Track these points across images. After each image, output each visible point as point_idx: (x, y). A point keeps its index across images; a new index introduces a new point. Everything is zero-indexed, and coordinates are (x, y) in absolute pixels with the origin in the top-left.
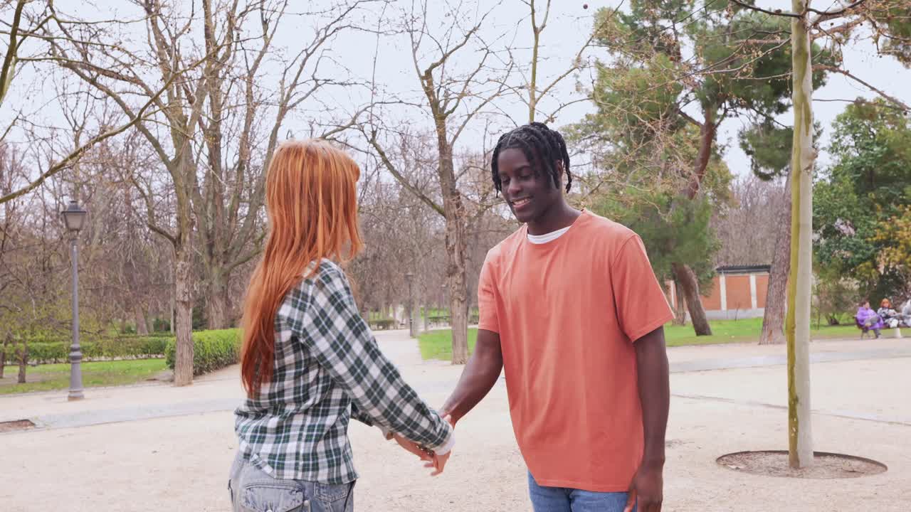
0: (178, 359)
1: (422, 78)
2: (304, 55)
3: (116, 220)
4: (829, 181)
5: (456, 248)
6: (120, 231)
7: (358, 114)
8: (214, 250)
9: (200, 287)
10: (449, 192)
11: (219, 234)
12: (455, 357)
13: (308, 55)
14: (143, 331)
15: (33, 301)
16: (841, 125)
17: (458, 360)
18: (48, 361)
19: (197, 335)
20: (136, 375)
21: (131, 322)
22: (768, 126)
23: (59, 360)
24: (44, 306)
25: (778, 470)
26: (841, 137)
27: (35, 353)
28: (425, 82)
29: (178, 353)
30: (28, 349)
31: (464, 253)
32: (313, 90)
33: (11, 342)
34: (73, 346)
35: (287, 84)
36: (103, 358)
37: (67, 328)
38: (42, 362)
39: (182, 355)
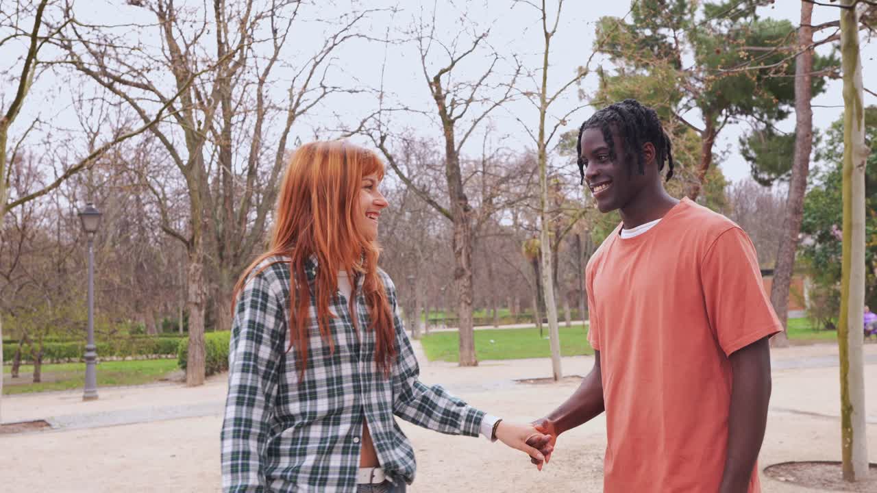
0: (190, 359)
1: (430, 84)
2: (313, 62)
3: (128, 224)
4: (824, 188)
5: (463, 251)
6: (132, 234)
7: (365, 121)
8: (224, 253)
9: (210, 289)
10: (457, 196)
11: (230, 237)
12: (462, 359)
13: (317, 63)
14: (152, 331)
15: (49, 302)
16: (836, 132)
17: (465, 361)
18: (61, 361)
19: (208, 336)
20: (148, 375)
21: (142, 324)
22: (769, 132)
23: (73, 359)
24: (59, 307)
25: (831, 482)
26: (836, 144)
27: (50, 353)
28: (434, 88)
29: (190, 353)
30: (43, 349)
31: (471, 256)
32: (321, 97)
33: (27, 342)
34: (88, 346)
35: (296, 91)
36: (115, 358)
37: (81, 329)
38: (55, 361)
39: (194, 356)
